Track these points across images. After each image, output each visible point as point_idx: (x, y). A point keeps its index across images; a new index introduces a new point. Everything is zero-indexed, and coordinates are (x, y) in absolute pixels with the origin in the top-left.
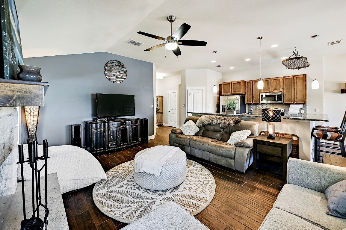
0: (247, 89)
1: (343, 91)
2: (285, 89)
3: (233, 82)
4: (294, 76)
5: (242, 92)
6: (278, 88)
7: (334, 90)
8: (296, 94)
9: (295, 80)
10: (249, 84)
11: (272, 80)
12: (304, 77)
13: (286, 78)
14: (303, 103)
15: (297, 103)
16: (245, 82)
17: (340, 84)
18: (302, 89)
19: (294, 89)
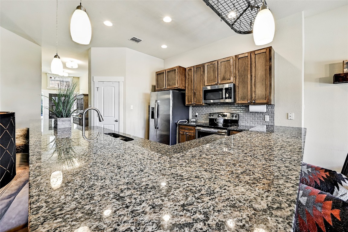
0: (187, 81)
1: (339, 79)
2: (238, 77)
3: (167, 70)
4: (251, 53)
5: (177, 85)
6: (227, 76)
7: (321, 77)
8: (255, 85)
9: (253, 60)
10: (190, 73)
11: (219, 63)
12: (268, 53)
13: (240, 56)
14: (265, 101)
15: (256, 102)
16: (185, 69)
17: (332, 66)
18: (264, 76)
19: (251, 76)
